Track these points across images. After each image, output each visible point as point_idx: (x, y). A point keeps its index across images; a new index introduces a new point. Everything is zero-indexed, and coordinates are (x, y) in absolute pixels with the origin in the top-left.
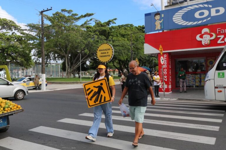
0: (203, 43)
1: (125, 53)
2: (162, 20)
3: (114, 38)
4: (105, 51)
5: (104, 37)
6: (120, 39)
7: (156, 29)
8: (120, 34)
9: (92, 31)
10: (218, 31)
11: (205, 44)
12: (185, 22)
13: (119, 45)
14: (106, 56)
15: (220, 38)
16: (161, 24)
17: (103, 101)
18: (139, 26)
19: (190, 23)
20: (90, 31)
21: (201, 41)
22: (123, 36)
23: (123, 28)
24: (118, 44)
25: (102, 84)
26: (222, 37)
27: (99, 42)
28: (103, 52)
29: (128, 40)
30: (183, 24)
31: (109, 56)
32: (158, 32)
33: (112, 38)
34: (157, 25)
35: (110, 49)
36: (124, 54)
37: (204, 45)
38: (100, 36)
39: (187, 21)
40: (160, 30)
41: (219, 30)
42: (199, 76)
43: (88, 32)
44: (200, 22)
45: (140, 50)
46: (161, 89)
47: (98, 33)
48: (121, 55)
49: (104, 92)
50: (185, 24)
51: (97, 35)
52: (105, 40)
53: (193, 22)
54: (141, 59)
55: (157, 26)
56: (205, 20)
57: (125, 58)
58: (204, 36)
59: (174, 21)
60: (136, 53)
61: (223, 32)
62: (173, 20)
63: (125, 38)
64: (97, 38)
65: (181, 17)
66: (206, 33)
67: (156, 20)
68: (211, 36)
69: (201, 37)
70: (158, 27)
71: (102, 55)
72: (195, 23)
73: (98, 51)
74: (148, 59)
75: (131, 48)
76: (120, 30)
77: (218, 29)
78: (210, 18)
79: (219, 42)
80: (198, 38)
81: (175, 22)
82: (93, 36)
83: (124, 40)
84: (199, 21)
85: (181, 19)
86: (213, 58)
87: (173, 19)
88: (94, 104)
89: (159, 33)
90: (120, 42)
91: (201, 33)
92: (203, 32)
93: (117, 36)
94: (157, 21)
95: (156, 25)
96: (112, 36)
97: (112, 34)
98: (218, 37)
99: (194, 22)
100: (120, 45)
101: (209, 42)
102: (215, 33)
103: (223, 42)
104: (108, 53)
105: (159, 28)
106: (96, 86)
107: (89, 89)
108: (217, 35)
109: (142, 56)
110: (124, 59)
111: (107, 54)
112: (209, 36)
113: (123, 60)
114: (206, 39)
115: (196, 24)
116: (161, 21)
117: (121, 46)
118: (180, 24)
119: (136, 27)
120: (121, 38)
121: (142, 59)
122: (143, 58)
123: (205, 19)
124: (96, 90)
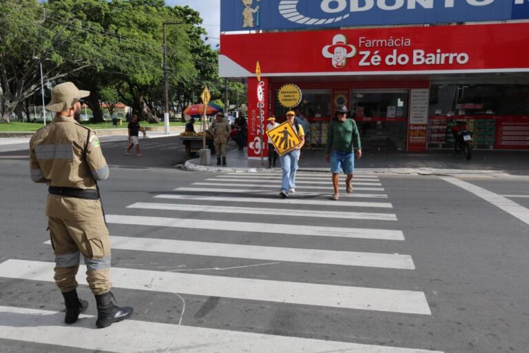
0: (334, 63)
1: (147, 69)
2: (258, 7)
3: (122, 31)
4: (290, 94)
5: (98, 26)
6: (136, 34)
7: (245, 25)
8: (135, 21)
9: (69, 7)
10: (360, 42)
11: (337, 66)
12: (302, 16)
13: (134, 48)
14: (291, 100)
15: (364, 55)
16: (254, 15)
17: (292, 145)
18: (176, 7)
19: (312, 21)
20: (64, 8)
21: (330, 60)
22: (143, 27)
23: (142, 7)
24: (132, 46)
25: (286, 128)
26: (367, 53)
27: (88, 37)
28: (287, 94)
29: (154, 38)
30: (299, 22)
31: (295, 100)
32: (247, 32)
33: (116, 31)
34: (246, 17)
35: (296, 92)
36: (145, 70)
37: (335, 66)
38: (90, 23)
39: (306, 16)
40: (253, 29)
41: (362, 40)
42: (317, 124)
43: (58, 9)
44: (330, 21)
45: (181, 62)
46: (253, 150)
47: (85, 15)
48: (140, 72)
49: (291, 136)
50: (301, 22)
51: (80, 18)
52: (101, 32)
53: (317, 20)
54: (182, 84)
55: (247, 19)
56: (339, 19)
57: (149, 79)
58: (337, 49)
59: (281, 12)
60: (173, 69)
61: (368, 45)
62: (278, 10)
63: (147, 32)
64: (81, 27)
65: (295, 6)
66: (340, 44)
67: (245, 7)
68: (349, 50)
69: (331, 50)
70: (249, 21)
71: (285, 98)
72: (321, 22)
73: (280, 94)
74: (197, 84)
75: (162, 58)
76: (134, 11)
77: (360, 38)
78: (347, 16)
79: (362, 63)
80: (325, 52)
81: (284, 16)
82: (71, 19)
83: (146, 37)
84: (328, 19)
85: (295, 10)
86: (344, 92)
87: (280, 7)
88: (284, 150)
89: (250, 35)
90: (137, 40)
91: (331, 43)
92: (334, 42)
93: (129, 26)
94: (246, 9)
95: (244, 18)
96: (116, 24)
97: (116, 19)
98: (361, 53)
99: (320, 19)
100: (137, 47)
101: (344, 61)
102: (356, 44)
103: (368, 64)
104: (293, 96)
105: (251, 25)
106: (281, 131)
107: (274, 136)
108: (358, 49)
109: (185, 78)
110: (146, 82)
111: (292, 98)
112: (345, 50)
113: (144, 83)
114: (340, 57)
115: (323, 24)
116: (254, 9)
117: (139, 50)
118: (292, 20)
119: (169, 8)
120: (138, 31)
121: (185, 84)
122: (186, 82)
123: (339, 16)
124: (282, 135)
